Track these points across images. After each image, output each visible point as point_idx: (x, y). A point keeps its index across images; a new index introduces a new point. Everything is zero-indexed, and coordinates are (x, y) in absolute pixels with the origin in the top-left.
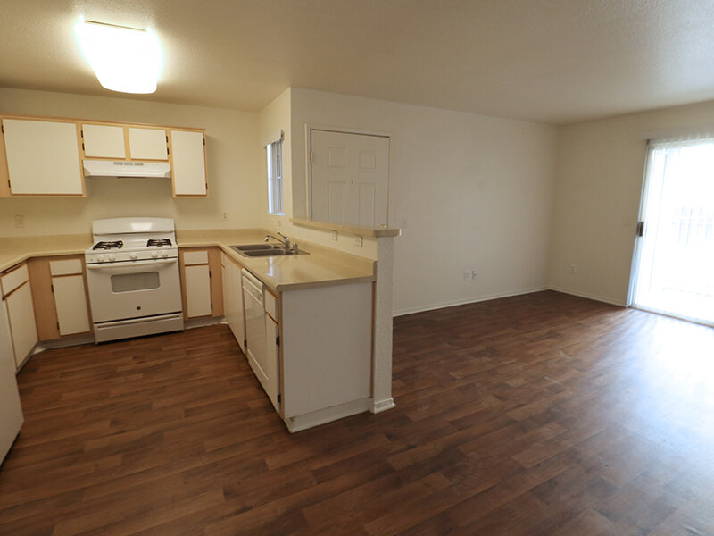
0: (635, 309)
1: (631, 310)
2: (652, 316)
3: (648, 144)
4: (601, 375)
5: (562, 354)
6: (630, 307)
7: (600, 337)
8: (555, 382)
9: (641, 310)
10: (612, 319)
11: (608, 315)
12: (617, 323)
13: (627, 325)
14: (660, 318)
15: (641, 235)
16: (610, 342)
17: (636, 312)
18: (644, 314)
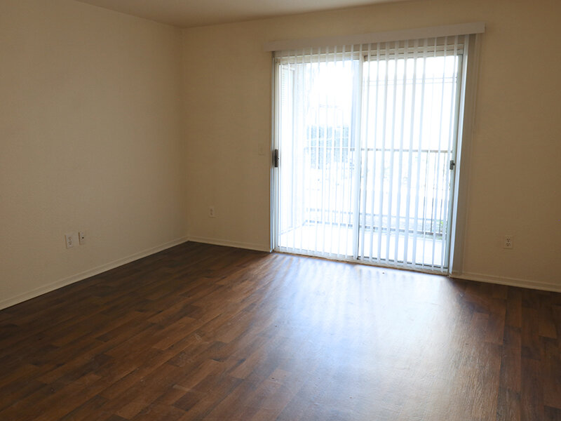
0: (279, 252)
1: (275, 255)
2: (295, 258)
3: (273, 59)
4: (243, 361)
5: (199, 339)
6: (274, 252)
7: (243, 301)
8: (187, 390)
9: (284, 253)
10: (256, 272)
11: (251, 267)
12: (261, 276)
13: (271, 276)
14: (302, 260)
15: (276, 165)
16: (253, 304)
17: (280, 257)
18: (288, 258)
